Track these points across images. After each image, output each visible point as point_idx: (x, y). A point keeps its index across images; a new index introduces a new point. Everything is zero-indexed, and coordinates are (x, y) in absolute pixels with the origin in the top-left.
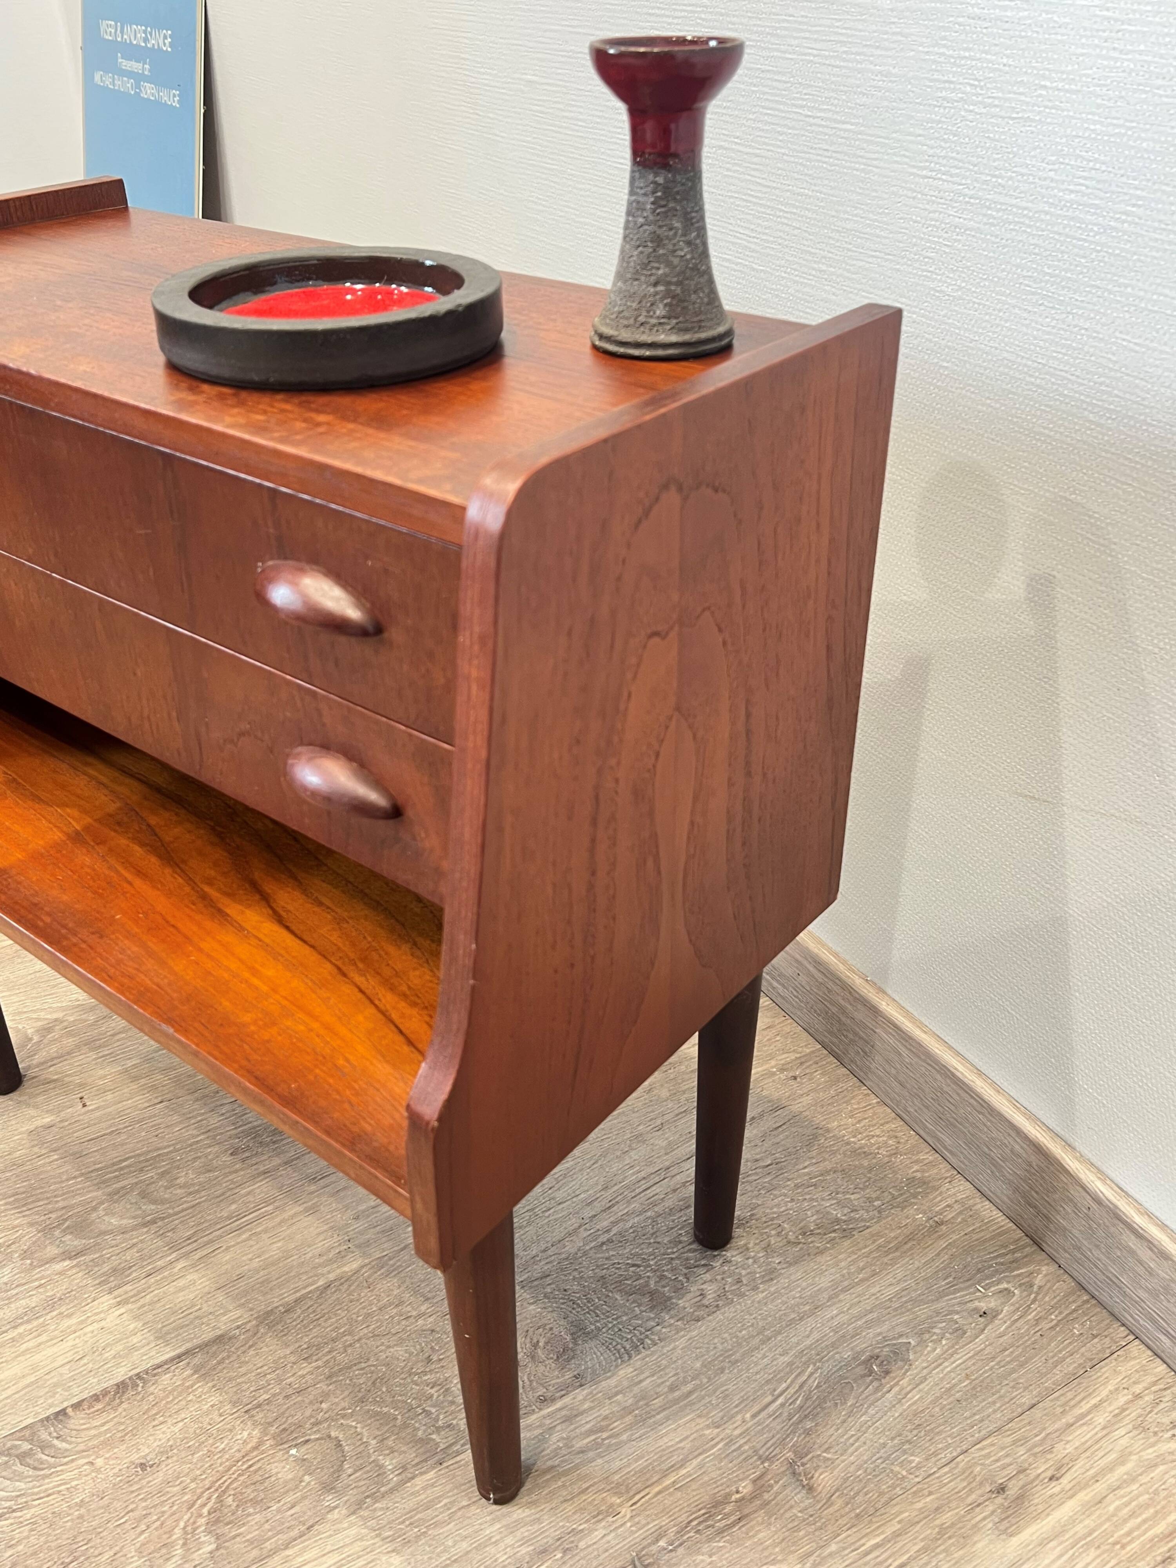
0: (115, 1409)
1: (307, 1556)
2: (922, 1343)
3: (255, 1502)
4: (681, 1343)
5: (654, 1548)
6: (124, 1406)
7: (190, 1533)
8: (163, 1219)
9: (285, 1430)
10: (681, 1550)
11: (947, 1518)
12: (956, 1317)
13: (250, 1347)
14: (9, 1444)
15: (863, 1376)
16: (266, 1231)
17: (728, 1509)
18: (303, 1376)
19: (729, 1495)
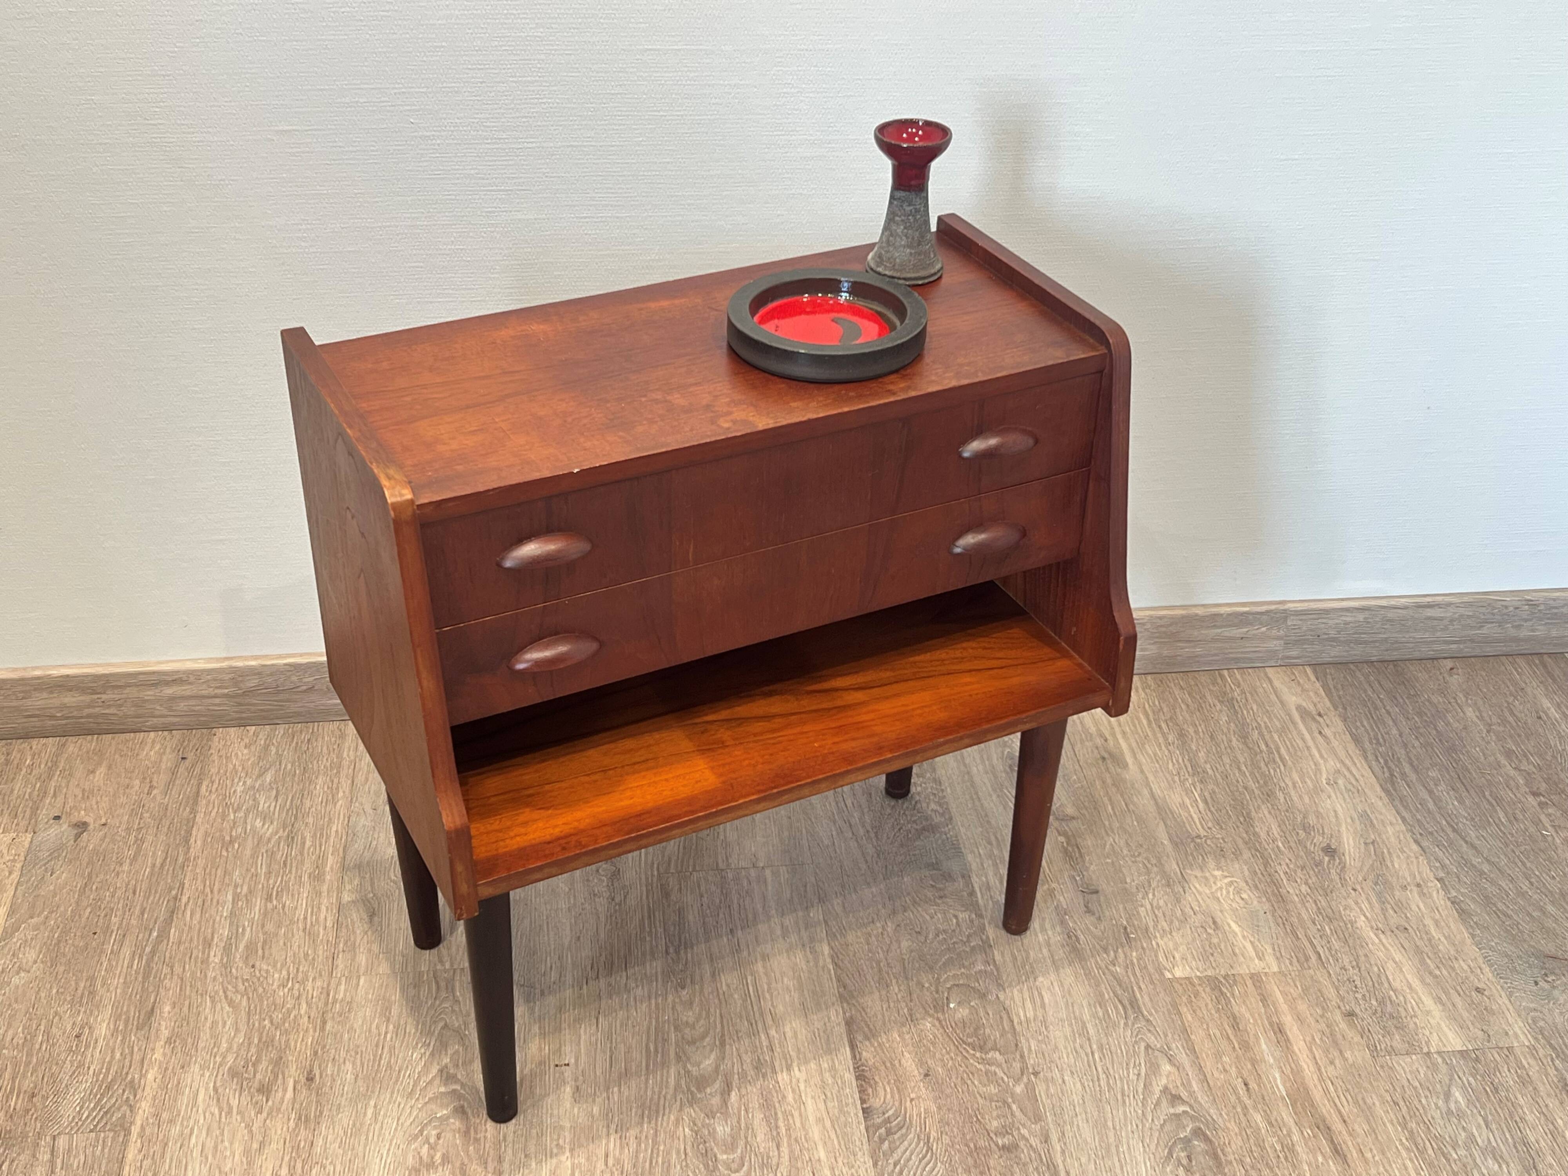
0: (876, 1083)
1: (1022, 1014)
2: (1009, 747)
3: (976, 1029)
4: (963, 830)
5: (1079, 883)
6: (877, 1078)
7: (983, 1061)
8: (723, 1035)
9: (934, 1006)
10: (1085, 873)
11: (1109, 781)
13: (864, 1011)
14: (876, 1139)
16: (769, 984)
17: (1070, 849)
18: (900, 990)
19: (1063, 846)
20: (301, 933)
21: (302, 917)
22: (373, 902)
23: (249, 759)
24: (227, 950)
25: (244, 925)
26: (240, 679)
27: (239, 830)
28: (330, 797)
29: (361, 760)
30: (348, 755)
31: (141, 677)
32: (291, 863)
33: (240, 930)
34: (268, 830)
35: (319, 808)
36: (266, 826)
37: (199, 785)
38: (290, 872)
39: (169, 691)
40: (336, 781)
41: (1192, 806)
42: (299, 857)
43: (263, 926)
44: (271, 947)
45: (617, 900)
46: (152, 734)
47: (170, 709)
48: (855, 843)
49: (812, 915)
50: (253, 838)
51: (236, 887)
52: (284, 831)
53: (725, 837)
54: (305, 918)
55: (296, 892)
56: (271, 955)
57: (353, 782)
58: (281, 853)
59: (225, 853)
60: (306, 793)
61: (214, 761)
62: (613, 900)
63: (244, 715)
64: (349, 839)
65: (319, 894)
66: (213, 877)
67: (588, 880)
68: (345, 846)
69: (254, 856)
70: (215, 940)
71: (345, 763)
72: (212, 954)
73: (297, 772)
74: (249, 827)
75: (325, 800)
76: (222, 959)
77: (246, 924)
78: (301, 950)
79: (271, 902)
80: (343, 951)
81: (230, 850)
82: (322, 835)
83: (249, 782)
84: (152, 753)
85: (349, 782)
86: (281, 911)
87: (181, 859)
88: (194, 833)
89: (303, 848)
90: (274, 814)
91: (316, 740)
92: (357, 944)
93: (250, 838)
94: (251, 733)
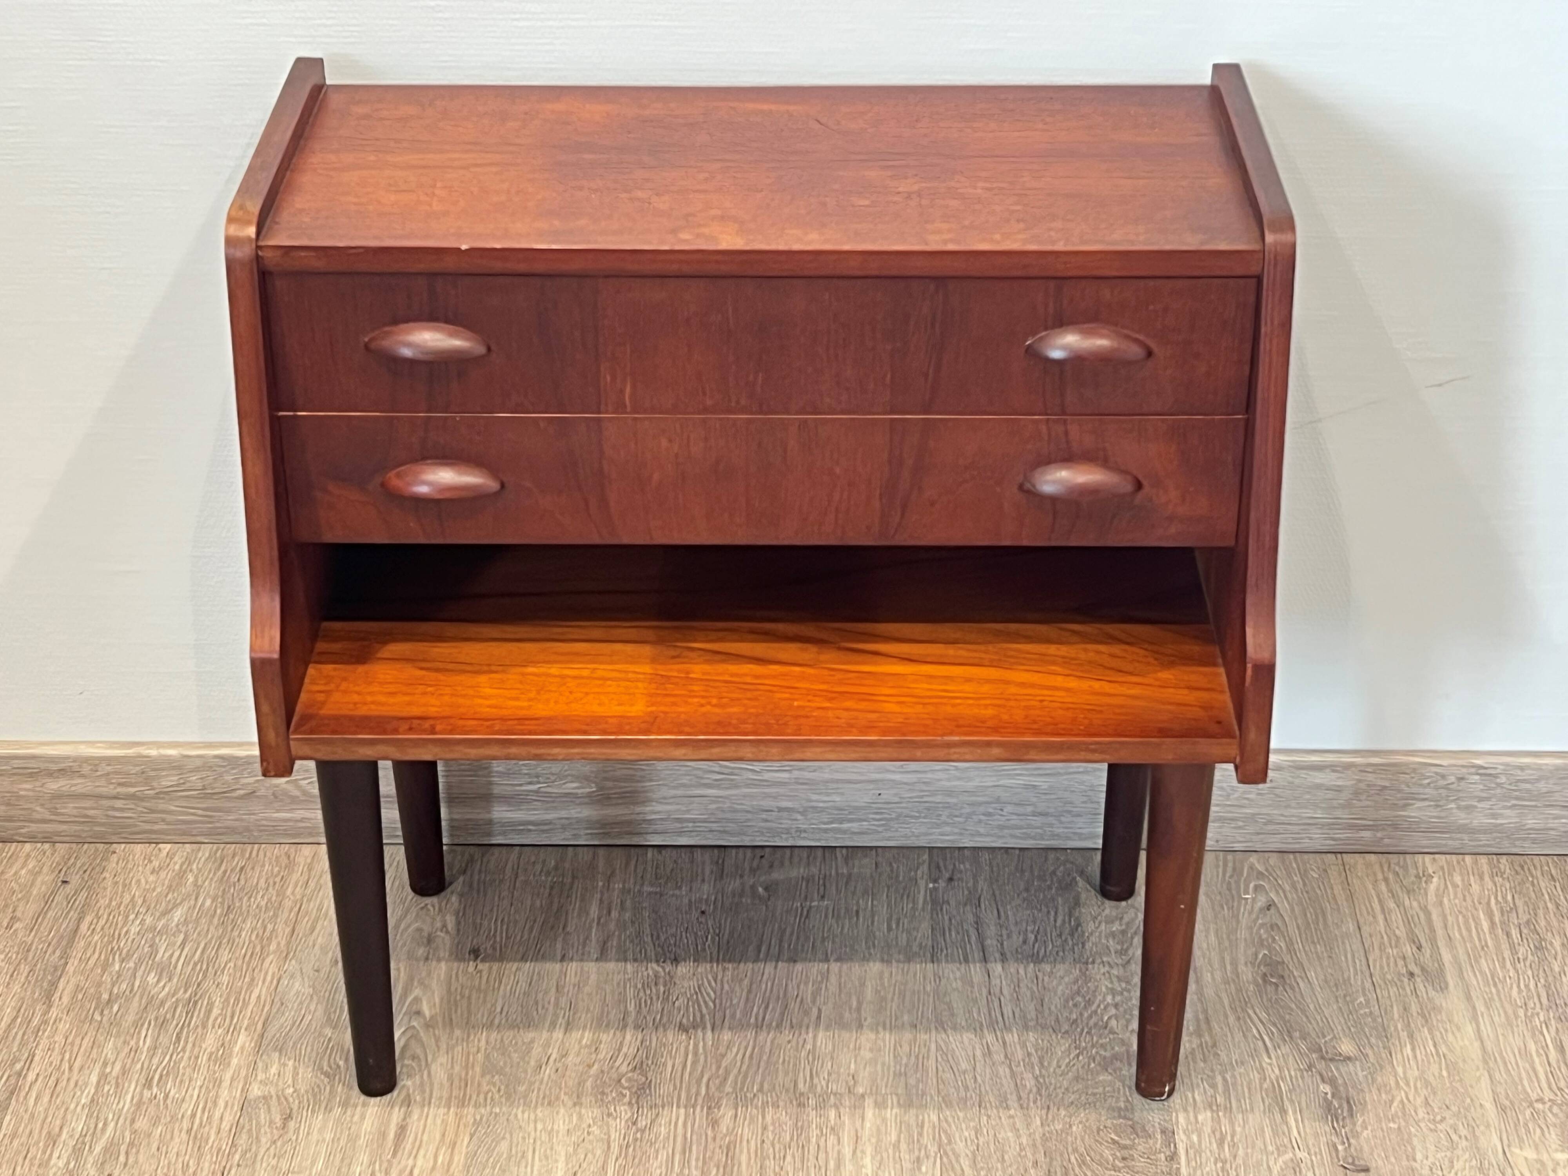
2: (1270, 948)
5: (1341, 1154)
10: (1352, 1141)
11: (1414, 1009)
12: (1260, 921)
15: (1277, 990)
17: (1336, 1103)
19: (1325, 1099)
20: (184, 1135)
21: (189, 1112)
22: (291, 1100)
23: (154, 890)
24: (77, 1152)
25: (106, 1119)
26: (153, 774)
27: (124, 986)
28: (258, 949)
29: (309, 901)
30: (293, 893)
31: (16, 763)
32: (187, 1037)
33: (100, 1125)
34: (163, 989)
35: (240, 962)
36: (162, 984)
37: (80, 920)
38: (184, 1050)
39: (53, 786)
40: (270, 927)
41: (1539, 1055)
42: (199, 1030)
43: (133, 1121)
44: (138, 1152)
45: (642, 1123)
46: (28, 846)
47: (54, 811)
48: (1007, 1070)
49: (924, 1169)
50: (141, 998)
51: (105, 1064)
52: (185, 991)
53: (814, 1046)
54: (193, 1115)
55: (186, 1078)
56: (136, 1162)
57: (293, 931)
58: (175, 1022)
59: (97, 1017)
60: (225, 940)
61: (105, 889)
62: (634, 1123)
63: (156, 827)
64: (274, 1010)
65: (218, 1083)
66: (76, 1049)
67: (603, 1093)
68: (267, 1019)
69: (137, 1025)
70: (64, 1136)
71: (288, 903)
72: (56, 1155)
73: (219, 911)
74: (137, 983)
75: (249, 954)
76: (68, 1163)
77: (111, 1116)
78: (180, 1160)
79: (150, 1087)
80: (238, 1165)
81: (106, 1012)
82: (237, 1000)
83: (149, 920)
84: (23, 872)
85: (288, 930)
86: (162, 1103)
87: (35, 1021)
88: (61, 985)
89: (208, 1018)
90: (175, 968)
91: (253, 868)
92: (259, 1158)
93: (137, 998)
94: (165, 853)
